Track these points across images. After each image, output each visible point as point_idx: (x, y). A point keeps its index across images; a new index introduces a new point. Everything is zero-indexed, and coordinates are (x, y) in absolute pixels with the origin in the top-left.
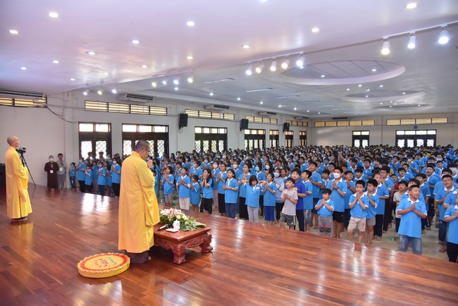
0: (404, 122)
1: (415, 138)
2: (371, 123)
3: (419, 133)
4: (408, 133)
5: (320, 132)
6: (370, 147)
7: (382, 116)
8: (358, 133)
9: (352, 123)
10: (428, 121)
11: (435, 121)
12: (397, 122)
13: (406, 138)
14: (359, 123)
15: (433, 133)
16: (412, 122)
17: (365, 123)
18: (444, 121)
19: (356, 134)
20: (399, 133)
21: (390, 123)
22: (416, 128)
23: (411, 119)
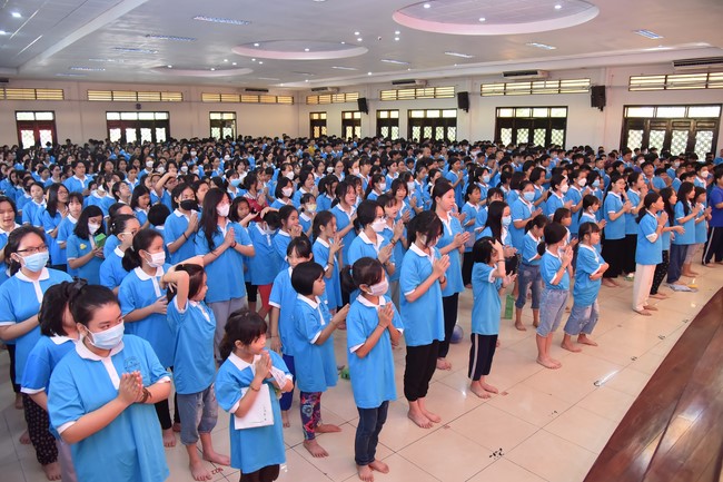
0: (119, 97)
1: (138, 125)
2: (57, 95)
3: (143, 116)
4: (126, 116)
6: (55, 148)
7: (78, 82)
8: (28, 117)
9: (13, 93)
10: (156, 97)
11: (165, 97)
12: (105, 97)
13: (123, 125)
14: (28, 94)
15: (163, 116)
16: (131, 97)
17: (43, 95)
18: (177, 97)
19: (22, 116)
21: (94, 96)
22: (138, 107)
23: (130, 91)
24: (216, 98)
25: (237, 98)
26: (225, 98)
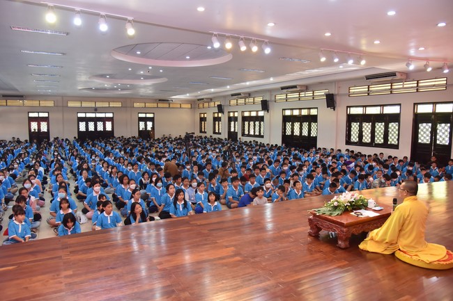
0: (85, 104)
1: (95, 120)
2: (51, 104)
3: (99, 115)
4: (89, 115)
7: (62, 96)
8: (35, 115)
9: (27, 103)
10: (106, 105)
11: (112, 105)
12: (77, 104)
13: (87, 120)
14: (36, 103)
15: (110, 115)
16: (92, 105)
17: (43, 103)
18: (119, 105)
19: (31, 115)
20: (81, 115)
21: (71, 104)
22: (96, 110)
23: (91, 101)
24: (143, 105)
25: (155, 105)
26: (148, 105)
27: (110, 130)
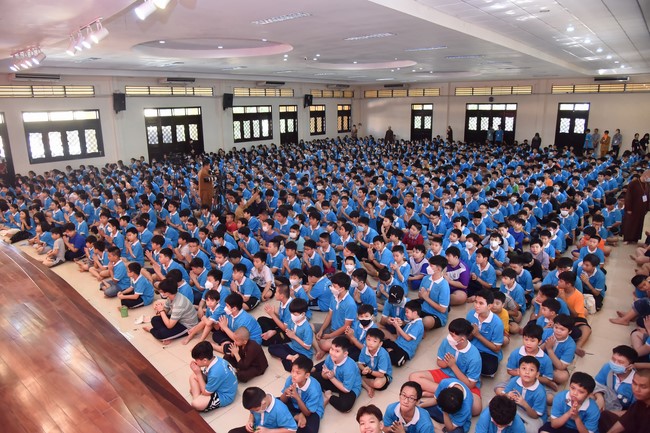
0: (478, 92)
1: (491, 114)
2: (436, 92)
3: (496, 107)
4: (483, 107)
5: (371, 104)
7: (450, 83)
8: (419, 107)
9: (412, 93)
10: (507, 91)
11: (517, 90)
12: (468, 92)
13: (479, 114)
14: (419, 92)
15: (512, 107)
16: (487, 92)
17: (428, 92)
18: (528, 90)
20: (471, 107)
21: (460, 92)
22: (491, 100)
23: (487, 87)
24: (570, 89)
25: (594, 88)
26: (578, 89)
27: (511, 129)
